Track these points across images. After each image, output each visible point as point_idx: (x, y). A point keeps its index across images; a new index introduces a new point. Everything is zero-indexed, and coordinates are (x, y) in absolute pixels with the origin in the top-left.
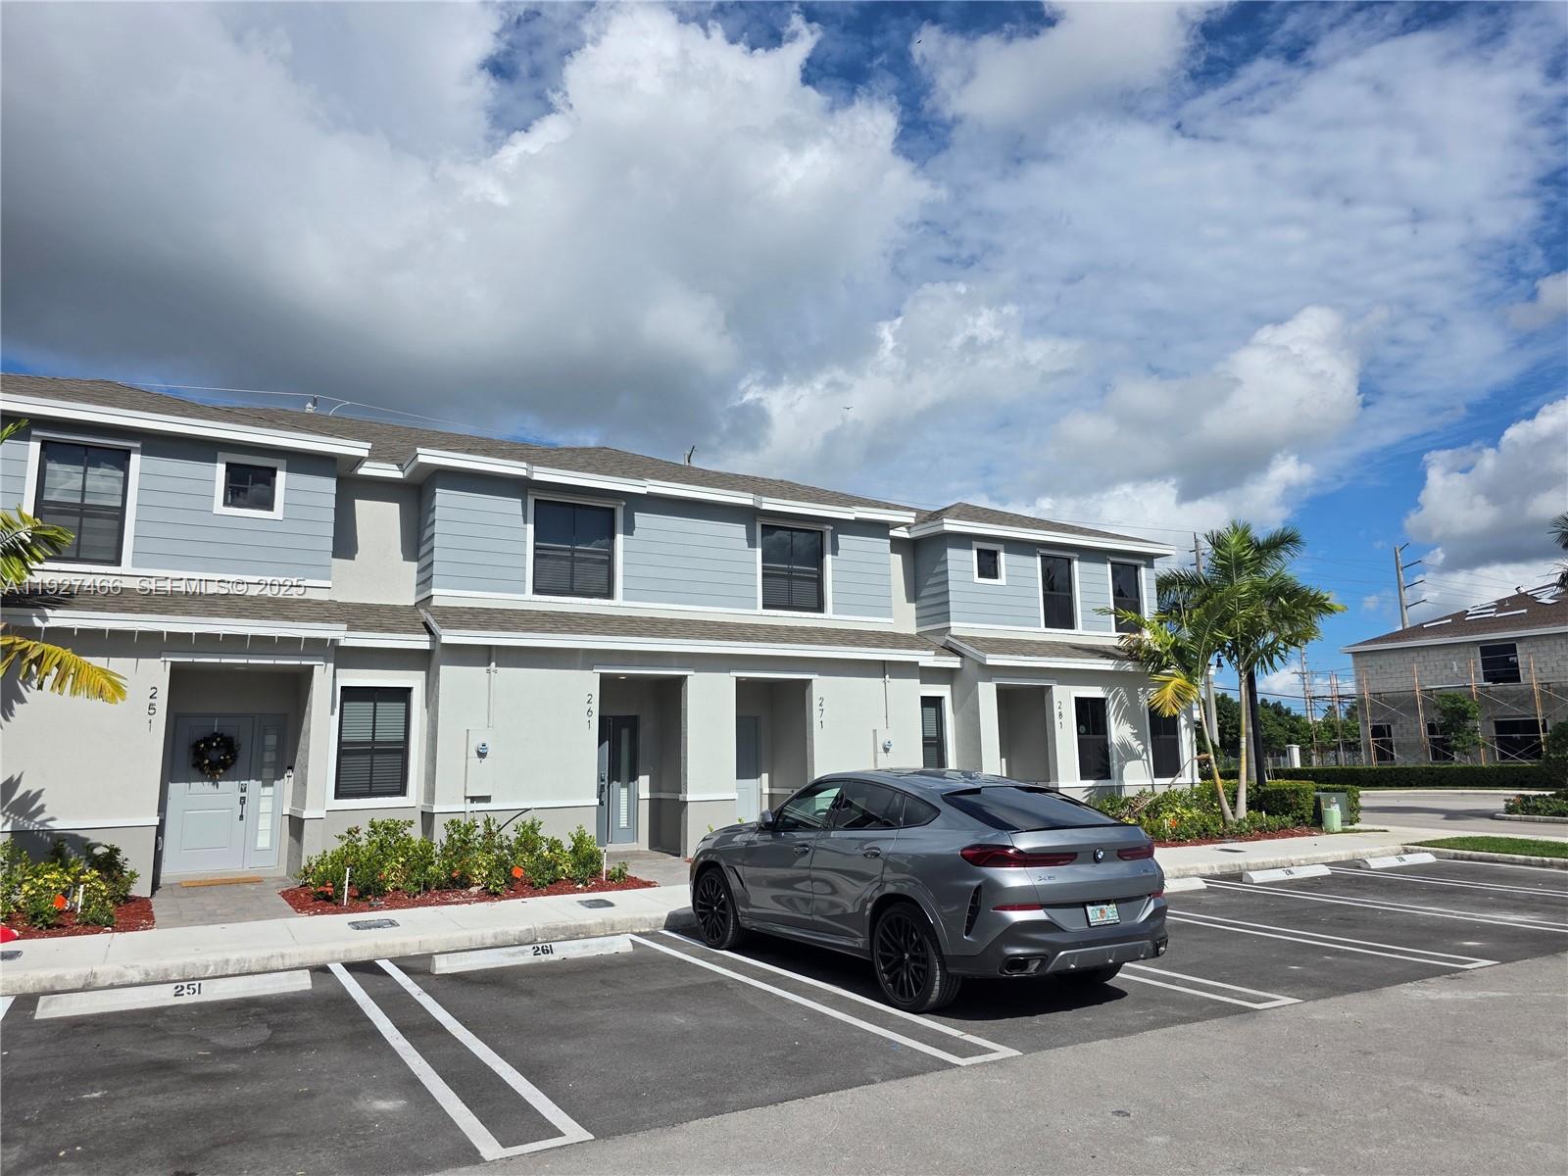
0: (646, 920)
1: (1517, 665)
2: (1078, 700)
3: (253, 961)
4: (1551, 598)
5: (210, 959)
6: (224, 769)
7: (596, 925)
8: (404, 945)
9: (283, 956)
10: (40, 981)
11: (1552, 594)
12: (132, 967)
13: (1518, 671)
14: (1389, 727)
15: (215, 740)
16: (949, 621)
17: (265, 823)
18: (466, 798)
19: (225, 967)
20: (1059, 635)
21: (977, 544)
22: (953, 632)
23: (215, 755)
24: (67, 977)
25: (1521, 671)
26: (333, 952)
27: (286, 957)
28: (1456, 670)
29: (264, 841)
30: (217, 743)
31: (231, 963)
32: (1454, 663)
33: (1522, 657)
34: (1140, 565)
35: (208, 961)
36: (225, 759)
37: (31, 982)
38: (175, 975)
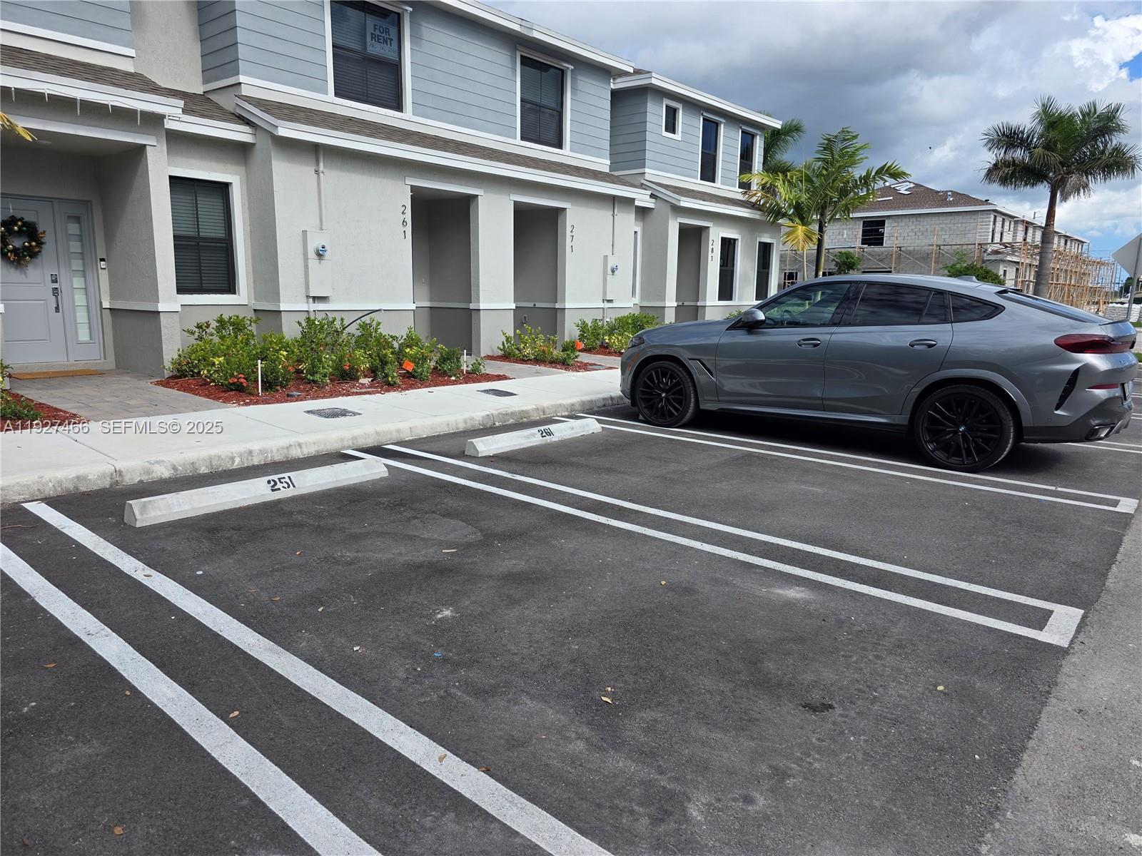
0: (564, 406)
1: (883, 234)
2: (723, 239)
3: (275, 451)
4: (906, 190)
5: (233, 450)
6: (31, 257)
7: (533, 410)
8: (398, 431)
9: (300, 445)
10: (60, 482)
11: (907, 187)
12: (157, 462)
13: (883, 238)
14: (796, 273)
15: (16, 225)
16: (644, 167)
17: (82, 316)
18: (308, 297)
19: (250, 458)
20: (706, 187)
21: (666, 102)
22: (647, 177)
23: (17, 243)
24: (90, 477)
25: (885, 238)
26: (342, 440)
27: (304, 447)
28: (845, 236)
29: (84, 335)
30: (19, 227)
31: (255, 454)
32: (845, 232)
33: (887, 230)
34: (757, 135)
35: (232, 453)
36: (31, 246)
37: (50, 485)
38: (203, 468)
